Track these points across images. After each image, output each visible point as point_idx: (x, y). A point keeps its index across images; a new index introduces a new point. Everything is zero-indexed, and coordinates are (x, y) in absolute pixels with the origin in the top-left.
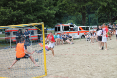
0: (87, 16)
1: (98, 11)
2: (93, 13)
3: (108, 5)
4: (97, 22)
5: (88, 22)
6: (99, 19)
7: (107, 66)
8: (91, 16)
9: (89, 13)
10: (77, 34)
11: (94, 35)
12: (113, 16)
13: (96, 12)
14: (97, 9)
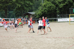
0: (8, 12)
1: (15, 9)
2: (12, 10)
3: (22, 6)
4: (15, 16)
5: (9, 16)
6: (16, 14)
7: (20, 44)
8: (11, 12)
9: (10, 10)
10: (1, 23)
11: (12, 24)
12: (25, 13)
13: (14, 10)
14: (14, 8)
